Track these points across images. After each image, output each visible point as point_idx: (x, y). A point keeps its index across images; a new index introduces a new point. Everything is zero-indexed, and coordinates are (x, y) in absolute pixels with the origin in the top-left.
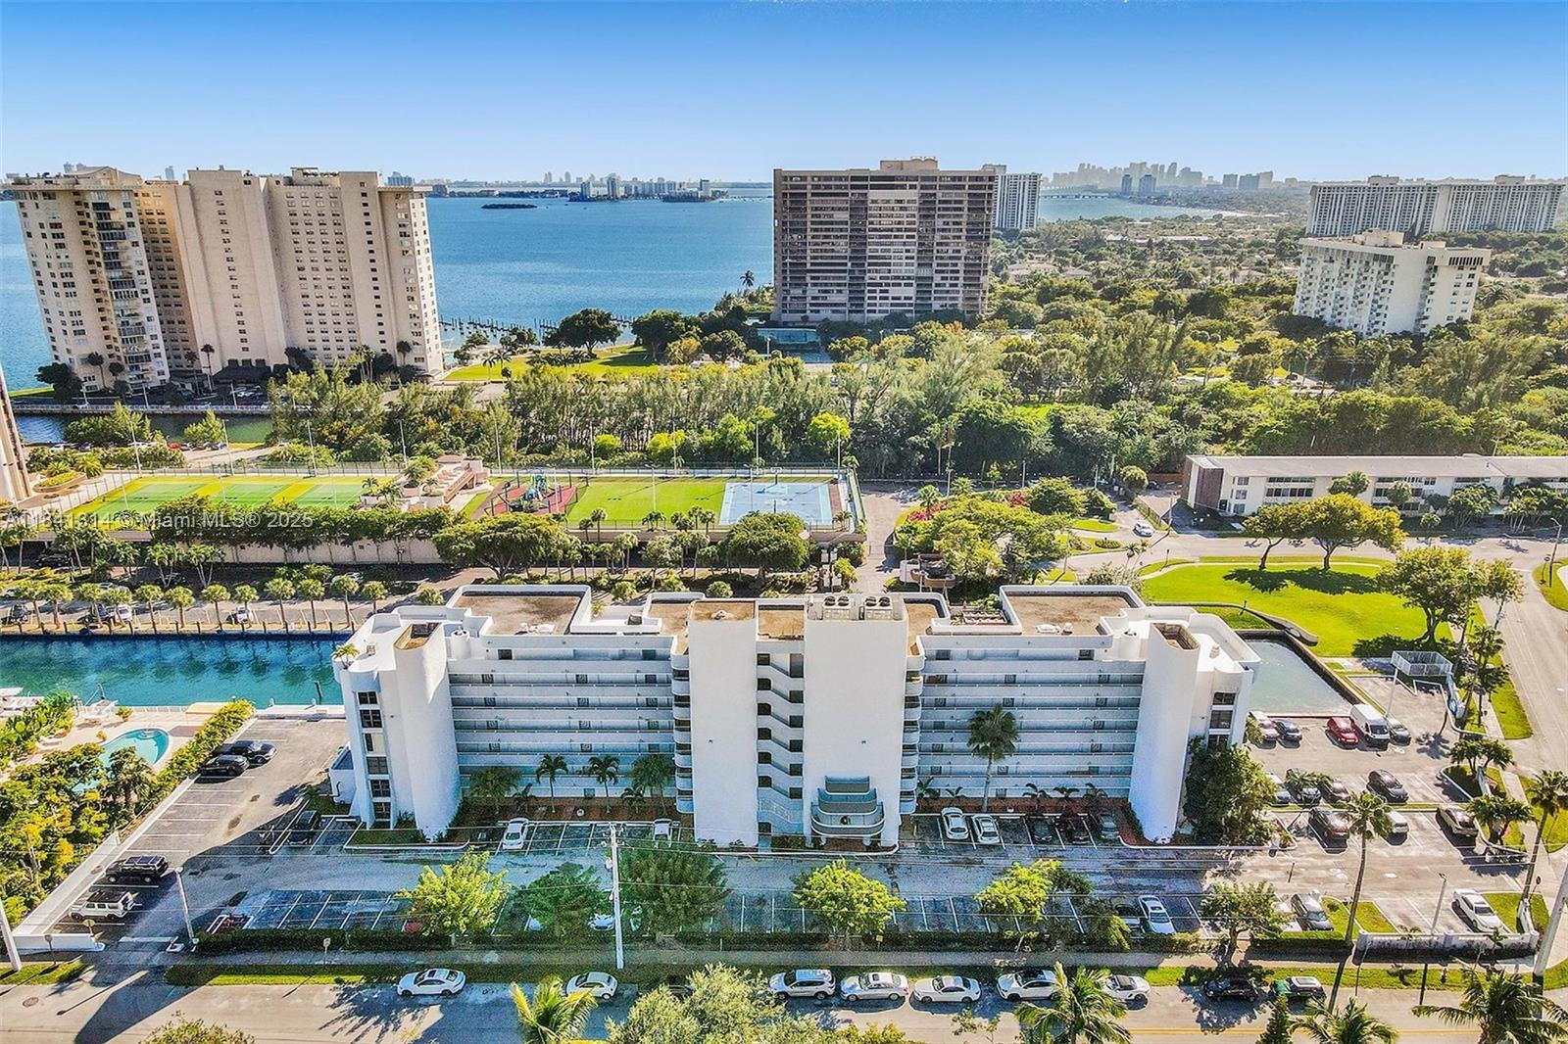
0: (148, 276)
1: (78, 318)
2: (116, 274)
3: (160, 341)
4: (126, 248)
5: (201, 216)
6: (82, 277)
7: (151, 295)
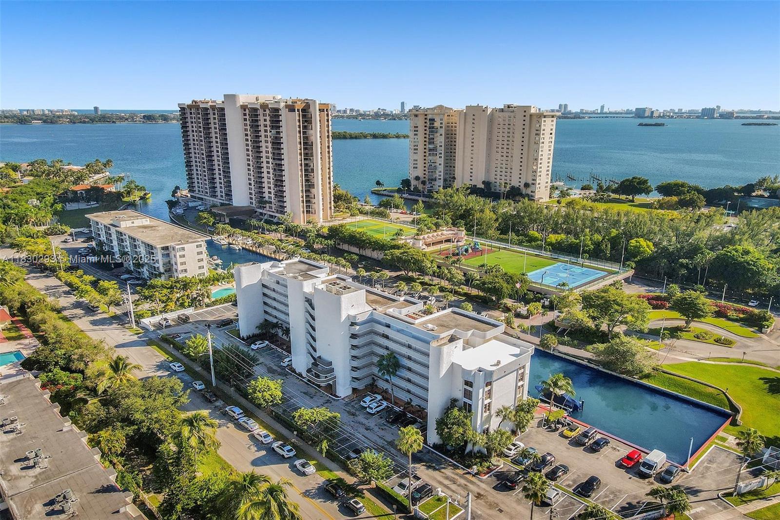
0: (443, 148)
1: (416, 162)
2: (431, 146)
3: (442, 174)
4: (437, 136)
5: (467, 124)
6: (421, 147)
7: (442, 155)
